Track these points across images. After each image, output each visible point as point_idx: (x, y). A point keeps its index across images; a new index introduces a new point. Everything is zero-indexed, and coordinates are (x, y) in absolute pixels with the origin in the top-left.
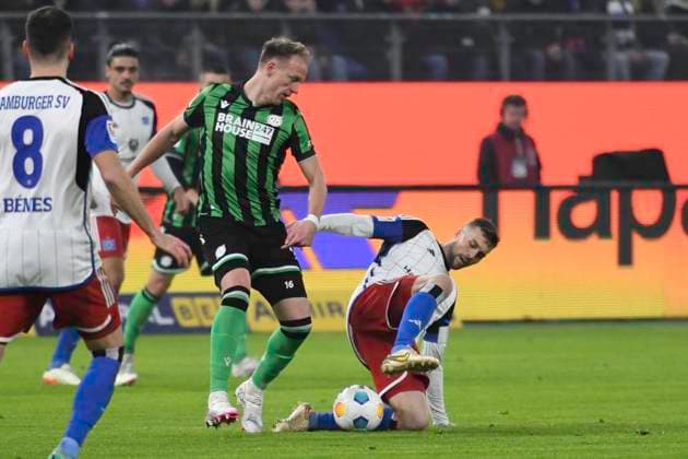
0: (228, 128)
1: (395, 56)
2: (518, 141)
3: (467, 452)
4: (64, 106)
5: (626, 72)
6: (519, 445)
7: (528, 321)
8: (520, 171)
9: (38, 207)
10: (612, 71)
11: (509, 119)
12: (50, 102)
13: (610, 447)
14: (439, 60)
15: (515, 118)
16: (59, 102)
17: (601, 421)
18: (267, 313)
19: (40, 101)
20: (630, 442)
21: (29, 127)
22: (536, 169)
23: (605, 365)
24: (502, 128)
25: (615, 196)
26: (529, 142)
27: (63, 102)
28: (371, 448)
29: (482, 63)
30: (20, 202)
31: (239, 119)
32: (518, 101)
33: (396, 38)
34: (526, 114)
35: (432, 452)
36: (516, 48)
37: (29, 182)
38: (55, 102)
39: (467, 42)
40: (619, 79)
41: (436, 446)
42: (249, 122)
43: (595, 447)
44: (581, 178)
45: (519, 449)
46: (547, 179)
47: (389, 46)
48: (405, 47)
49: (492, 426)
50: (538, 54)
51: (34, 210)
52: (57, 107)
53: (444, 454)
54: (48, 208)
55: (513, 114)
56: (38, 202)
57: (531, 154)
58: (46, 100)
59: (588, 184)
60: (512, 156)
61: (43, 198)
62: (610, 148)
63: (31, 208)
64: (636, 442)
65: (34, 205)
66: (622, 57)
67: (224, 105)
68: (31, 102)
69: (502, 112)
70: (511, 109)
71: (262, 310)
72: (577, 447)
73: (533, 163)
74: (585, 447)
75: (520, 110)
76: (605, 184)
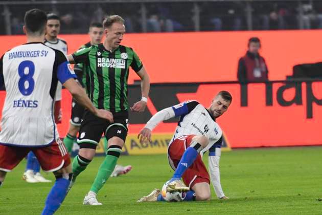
0: (104, 65)
1: (196, 19)
2: (257, 60)
3: (235, 211)
4: (45, 55)
5: (308, 25)
6: (259, 207)
7: (263, 147)
8: (257, 74)
9: (30, 105)
10: (301, 24)
11: (252, 49)
12: (38, 54)
13: (303, 207)
14: (217, 21)
15: (254, 48)
16: (43, 54)
17: (299, 195)
18: (136, 145)
19: (33, 53)
20: (313, 205)
21: (26, 66)
22: (265, 73)
23: (301, 167)
24: (248, 53)
25: (304, 85)
26: (262, 60)
27: (45, 54)
28: (188, 210)
29: (238, 22)
30: (20, 102)
31: (108, 59)
32: (256, 40)
33: (197, 10)
34: (260, 46)
35: (218, 211)
36: (255, 14)
37: (26, 93)
38: (40, 54)
39: (231, 12)
40: (305, 28)
41: (219, 209)
42: (113, 59)
43: (297, 207)
44: (288, 77)
45: (260, 209)
46: (271, 78)
47: (192, 14)
48: (201, 14)
49: (246, 198)
50: (266, 17)
51: (29, 106)
52: (41, 56)
53: (223, 212)
54: (35, 106)
55: (254, 46)
56: (31, 102)
57: (263, 65)
58: (36, 53)
59: (291, 80)
60: (254, 67)
61: (33, 101)
62: (301, 62)
63: (27, 106)
64: (316, 205)
65: (29, 104)
66: (306, 18)
67: (99, 54)
68: (28, 54)
69: (249, 46)
70: (253, 44)
71: (134, 144)
72: (288, 208)
73: (264, 70)
74: (291, 207)
75: (257, 44)
76: (299, 79)
